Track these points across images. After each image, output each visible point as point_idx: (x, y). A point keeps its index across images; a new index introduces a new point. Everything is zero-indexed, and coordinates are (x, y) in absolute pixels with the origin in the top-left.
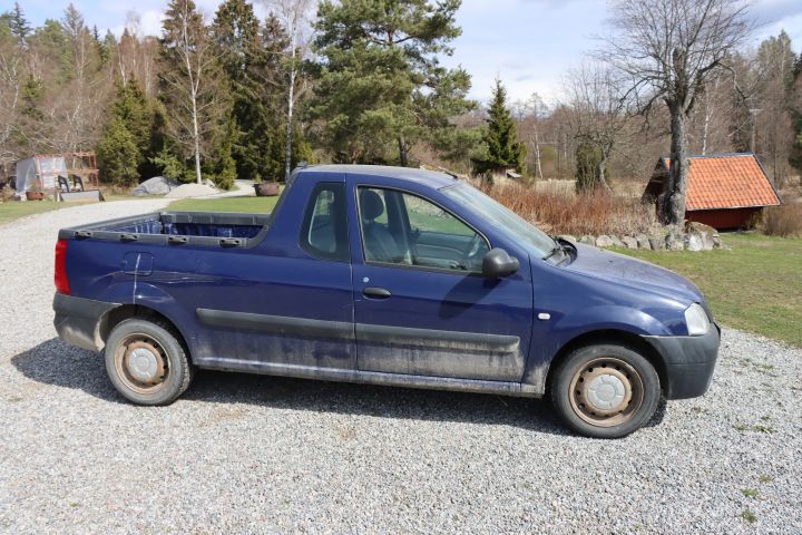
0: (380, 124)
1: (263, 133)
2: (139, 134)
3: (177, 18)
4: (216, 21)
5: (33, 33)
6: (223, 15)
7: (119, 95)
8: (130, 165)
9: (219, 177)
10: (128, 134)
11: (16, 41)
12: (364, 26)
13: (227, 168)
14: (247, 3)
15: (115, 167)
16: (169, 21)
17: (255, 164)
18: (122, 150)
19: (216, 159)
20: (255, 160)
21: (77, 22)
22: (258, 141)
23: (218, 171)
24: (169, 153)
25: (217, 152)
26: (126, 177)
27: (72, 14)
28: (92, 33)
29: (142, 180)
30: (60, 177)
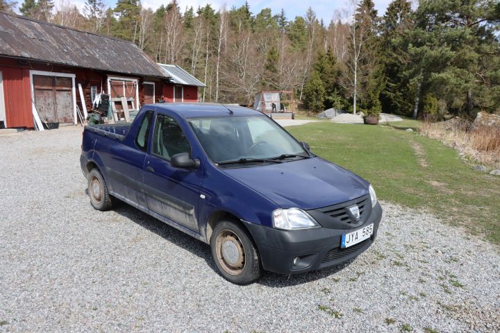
0: (443, 82)
1: (405, 85)
2: (327, 82)
3: (363, 13)
4: (387, 14)
5: (288, 24)
6: (392, 9)
7: (319, 59)
8: (320, 100)
9: (370, 111)
10: (320, 82)
11: (279, 29)
12: (447, 14)
13: (375, 106)
14: (407, 1)
15: (311, 101)
16: (357, 14)
17: (399, 105)
18: (317, 91)
19: (368, 101)
20: (399, 102)
21: (312, 17)
22: (403, 90)
23: (369, 107)
24: (338, 94)
25: (369, 96)
26: (317, 106)
27: (310, 13)
28: (320, 23)
29: (325, 109)
30: (273, 104)
